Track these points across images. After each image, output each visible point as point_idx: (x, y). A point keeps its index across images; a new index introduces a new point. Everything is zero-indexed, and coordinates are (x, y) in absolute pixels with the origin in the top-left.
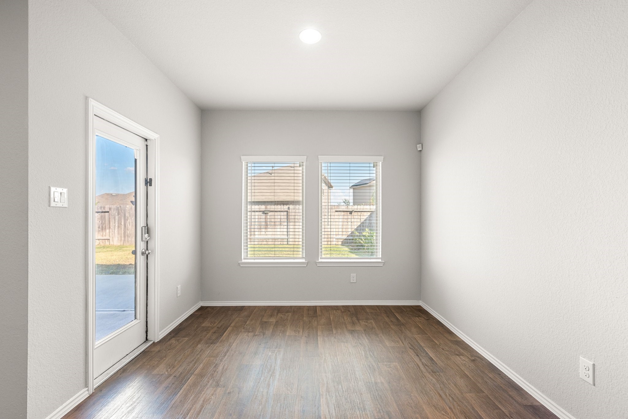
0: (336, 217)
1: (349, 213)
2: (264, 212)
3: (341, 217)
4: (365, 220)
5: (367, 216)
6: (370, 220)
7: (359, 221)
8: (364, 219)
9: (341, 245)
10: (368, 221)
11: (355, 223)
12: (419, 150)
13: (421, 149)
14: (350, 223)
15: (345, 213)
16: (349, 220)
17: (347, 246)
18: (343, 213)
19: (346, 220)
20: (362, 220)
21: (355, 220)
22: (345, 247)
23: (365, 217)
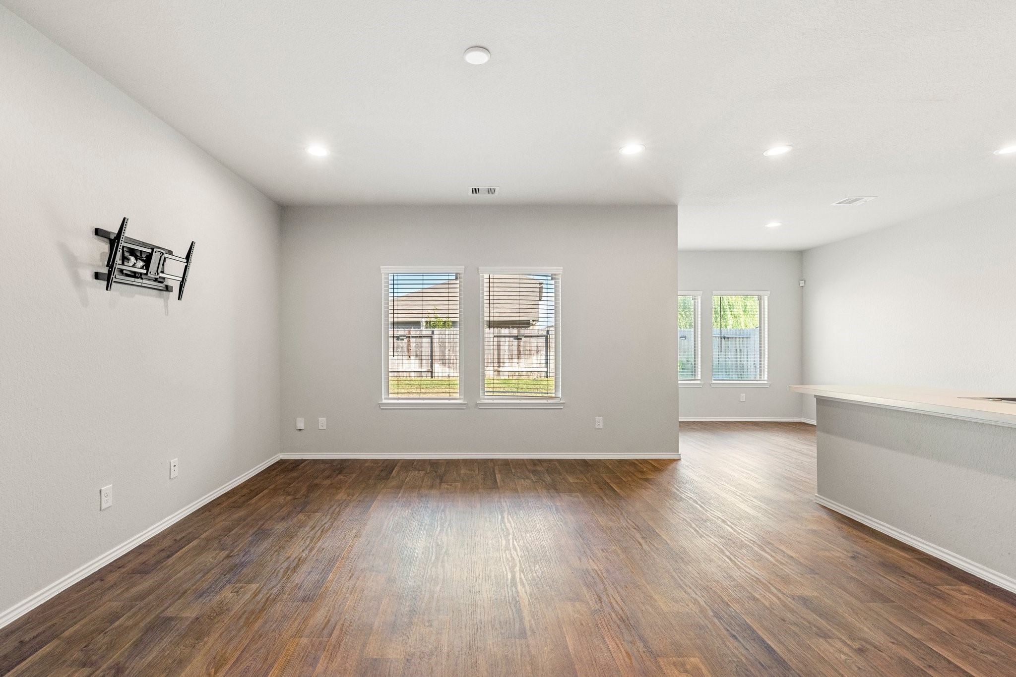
2: (517, 338)
13: (803, 285)
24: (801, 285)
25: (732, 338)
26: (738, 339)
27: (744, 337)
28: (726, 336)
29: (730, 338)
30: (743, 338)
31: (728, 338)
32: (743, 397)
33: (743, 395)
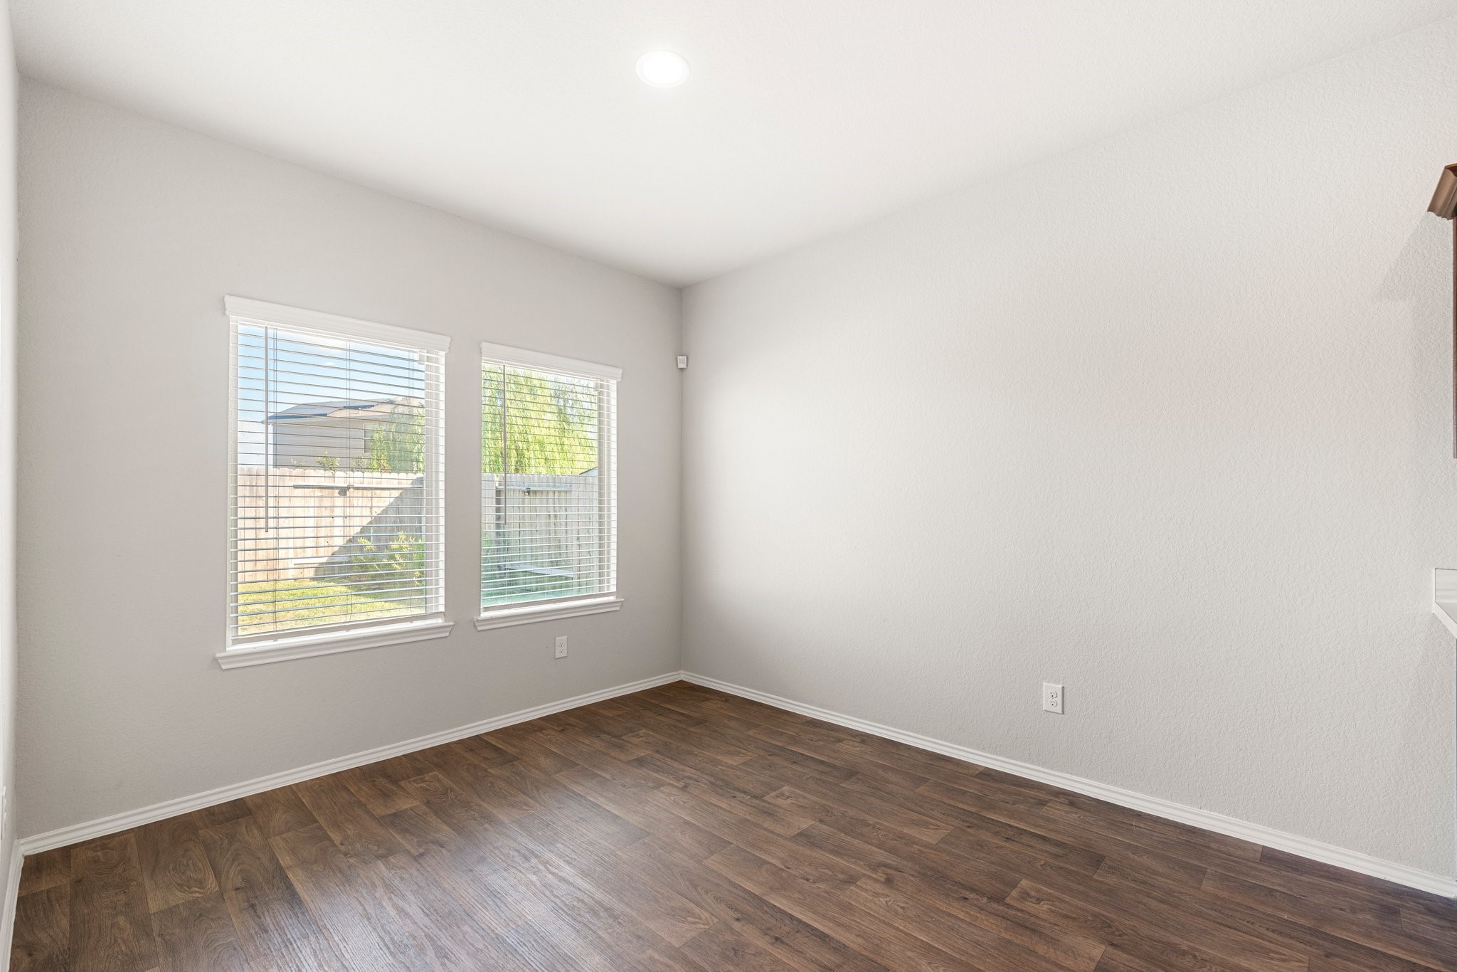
0: (296, 502)
1: (337, 491)
3: (312, 502)
4: (386, 510)
5: (392, 500)
6: (398, 510)
7: (368, 514)
8: (382, 509)
9: (313, 579)
10: (392, 514)
11: (357, 521)
12: (682, 367)
13: (685, 366)
14: (339, 521)
15: (326, 492)
16: (338, 512)
17: (339, 581)
18: (318, 492)
19: (326, 512)
20: (377, 511)
21: (357, 512)
22: (332, 584)
23: (386, 502)
24: (681, 366)
25: (542, 491)
26: (551, 495)
27: (560, 489)
28: (532, 489)
29: (539, 491)
30: (559, 492)
31: (535, 492)
32: (561, 645)
33: (561, 640)
